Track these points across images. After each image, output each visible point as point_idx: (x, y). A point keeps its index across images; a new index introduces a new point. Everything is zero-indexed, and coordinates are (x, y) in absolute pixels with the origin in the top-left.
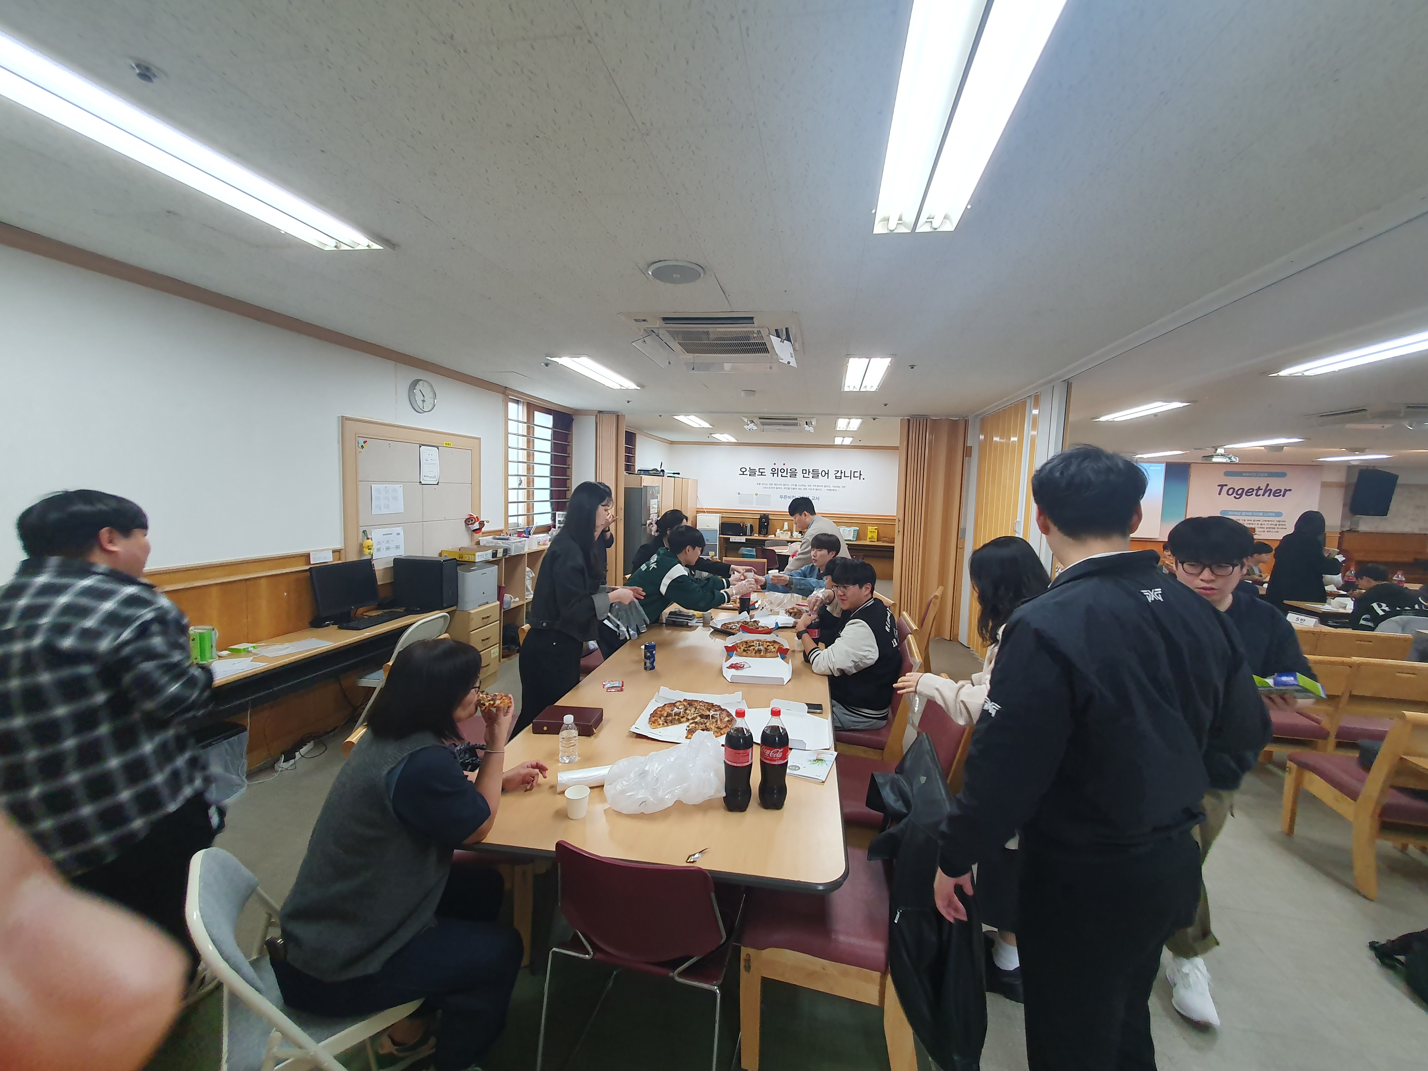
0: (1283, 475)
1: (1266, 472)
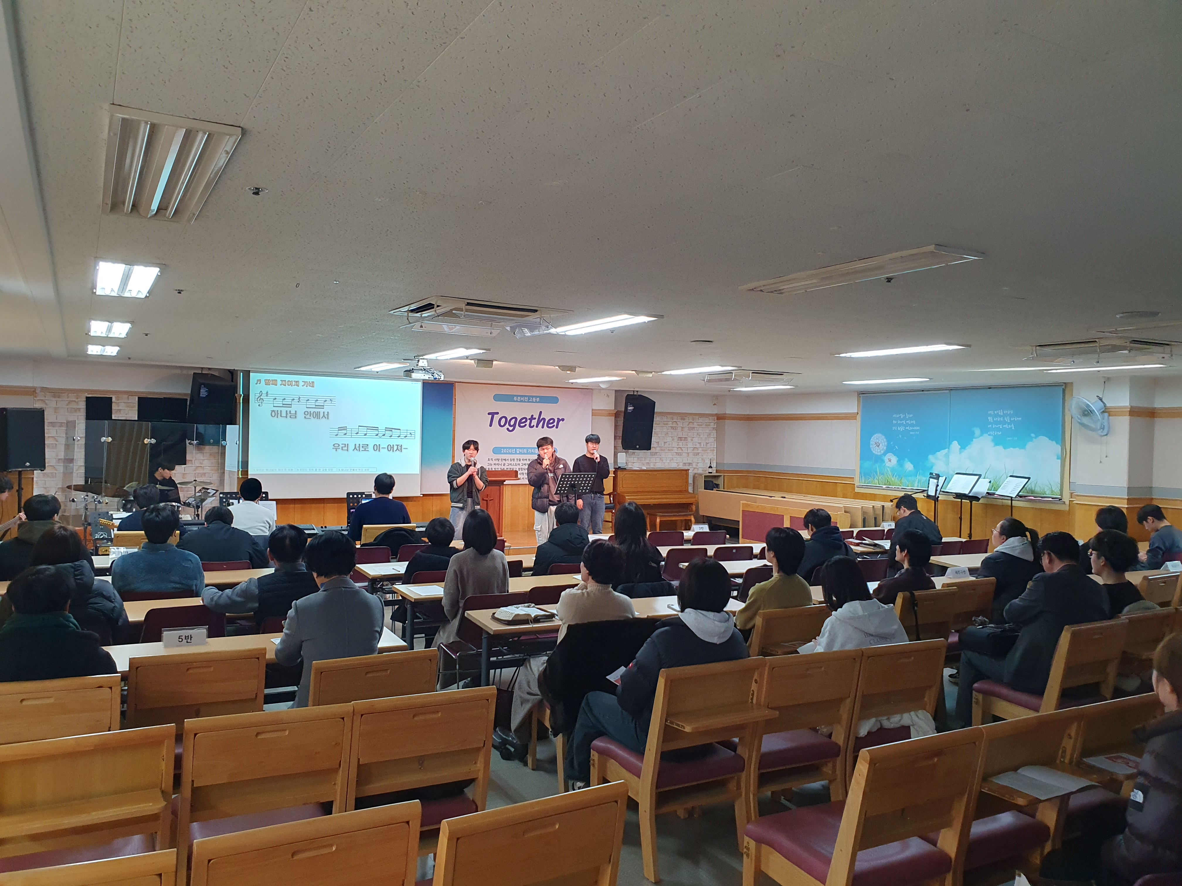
0: (554, 400)
1: (538, 397)
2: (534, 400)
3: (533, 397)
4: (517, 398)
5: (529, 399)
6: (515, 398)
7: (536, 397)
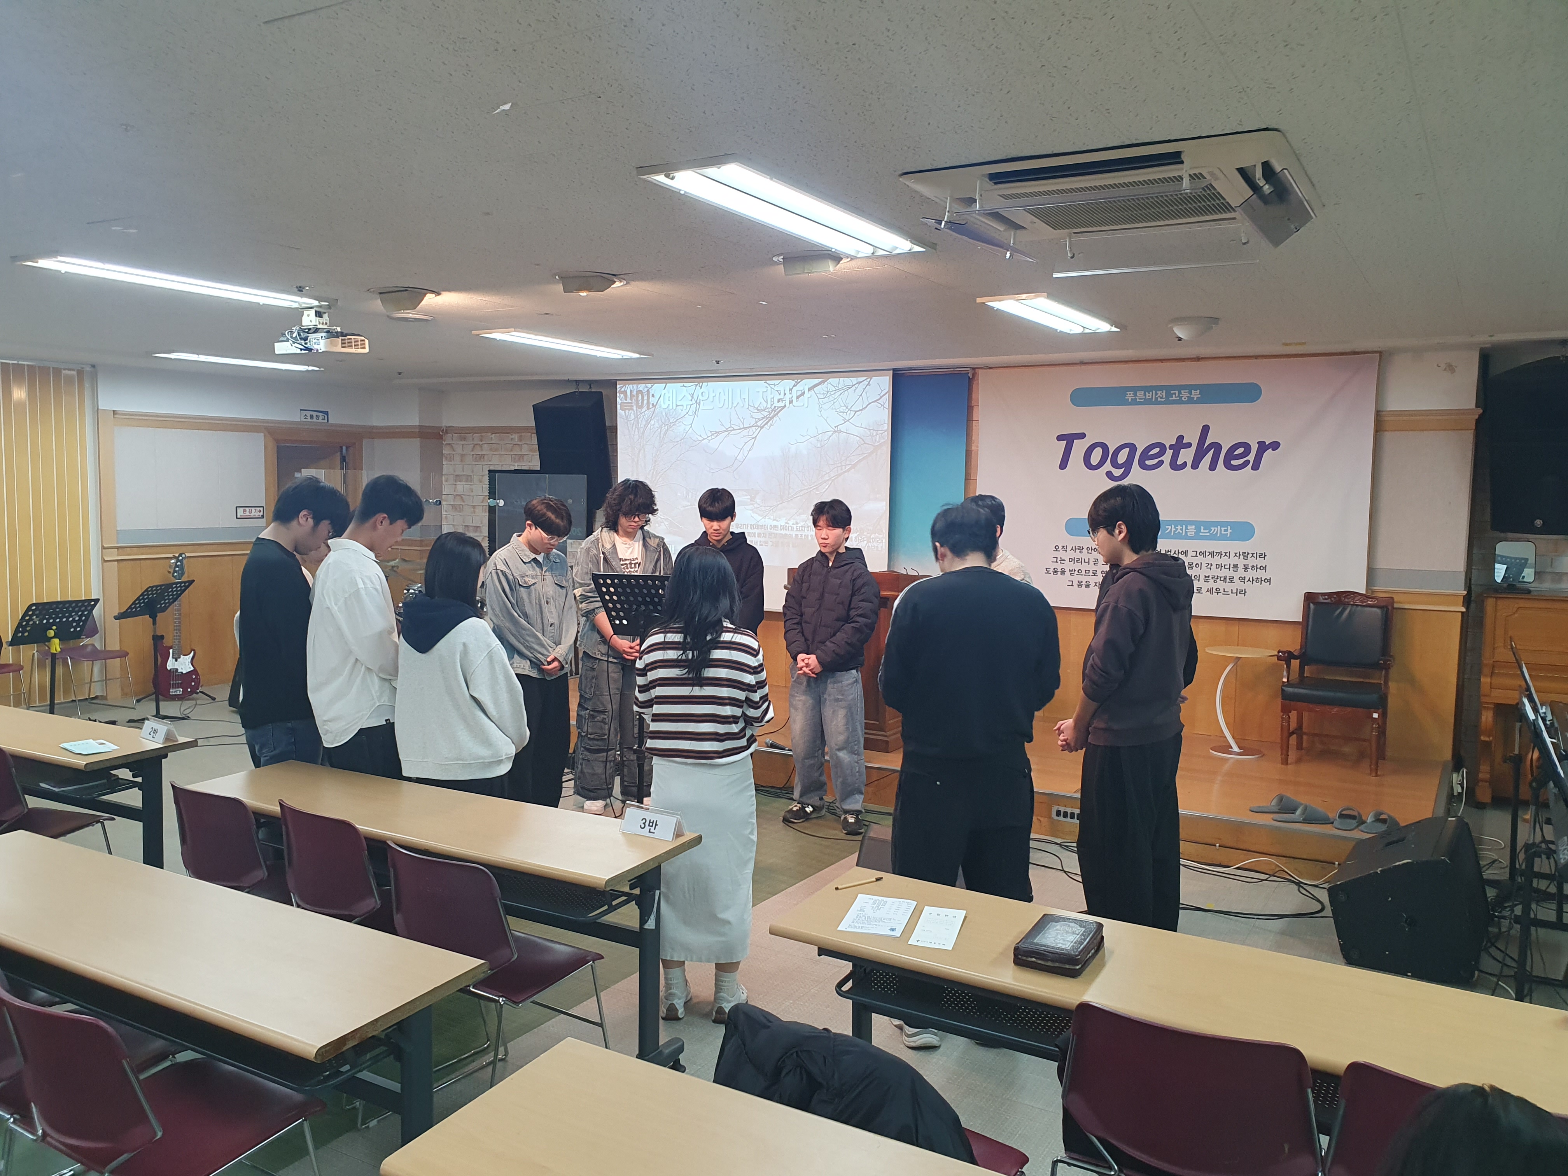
0: (1246, 393)
1: (1196, 386)
2: (1185, 395)
3: (1181, 388)
4: (1135, 395)
5: (1169, 395)
6: (1130, 396)
7: (1190, 388)
